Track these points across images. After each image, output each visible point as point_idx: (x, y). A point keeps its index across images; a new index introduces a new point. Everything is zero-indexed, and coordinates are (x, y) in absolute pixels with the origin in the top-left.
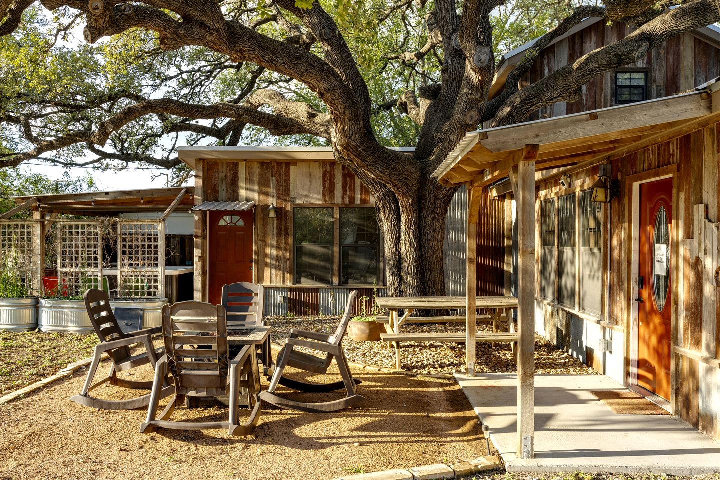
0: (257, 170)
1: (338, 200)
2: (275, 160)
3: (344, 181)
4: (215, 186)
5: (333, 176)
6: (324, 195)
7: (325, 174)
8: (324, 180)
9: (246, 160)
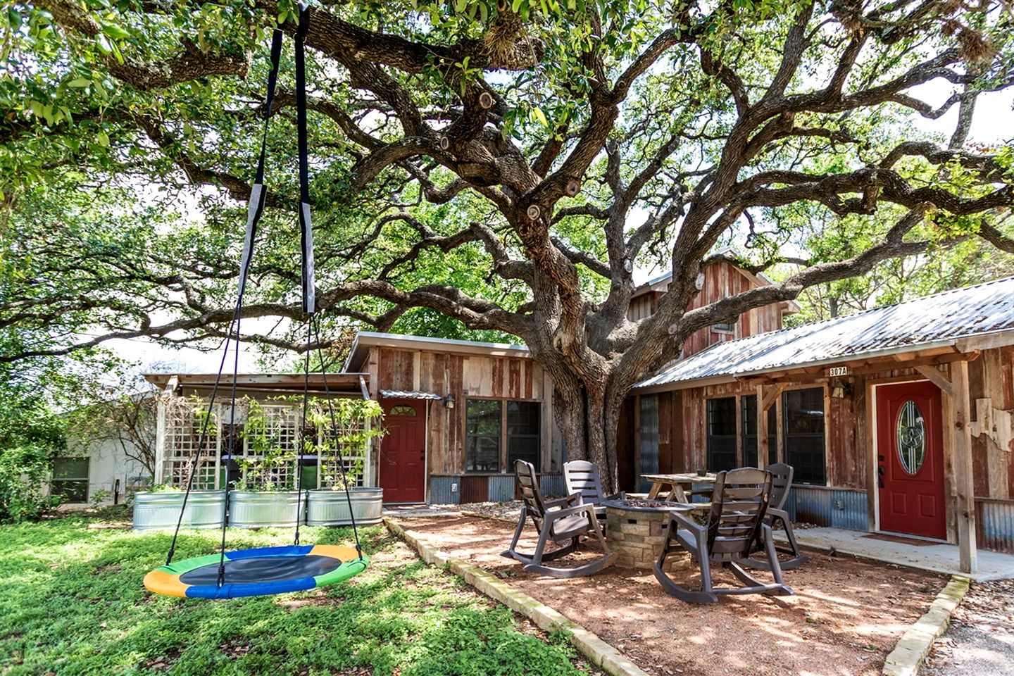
0: (431, 362)
1: (505, 394)
2: (449, 352)
3: (511, 376)
4: (390, 374)
5: (501, 372)
6: (493, 389)
7: (494, 369)
8: (494, 375)
9: (421, 351)
